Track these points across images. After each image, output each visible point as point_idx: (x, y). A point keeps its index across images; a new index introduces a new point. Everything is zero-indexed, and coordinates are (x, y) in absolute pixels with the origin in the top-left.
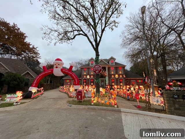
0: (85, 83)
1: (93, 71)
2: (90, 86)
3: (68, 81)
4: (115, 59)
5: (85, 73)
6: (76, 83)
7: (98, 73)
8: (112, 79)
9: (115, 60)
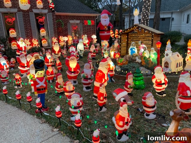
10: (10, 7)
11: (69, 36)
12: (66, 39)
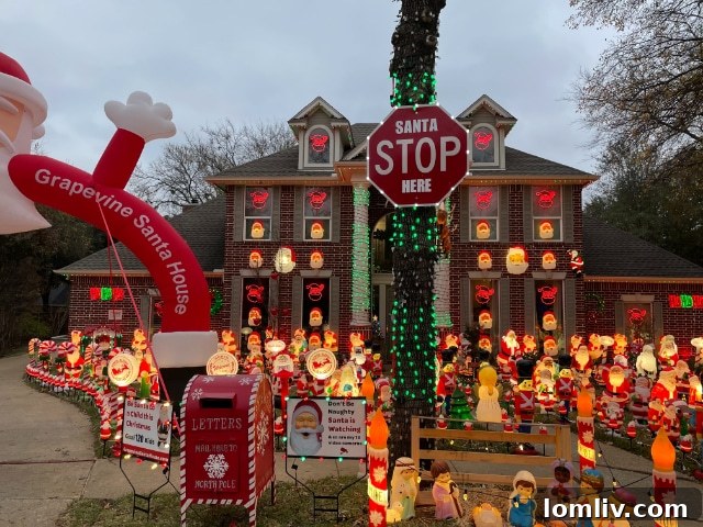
0: (254, 315)
1: (374, 176)
2: (300, 333)
3: (106, 293)
4: (505, 123)
5: (258, 232)
6: (181, 309)
7: (422, 197)
8: (474, 282)
9: (507, 129)
10: (489, 270)
11: (617, 336)
12: (607, 341)
